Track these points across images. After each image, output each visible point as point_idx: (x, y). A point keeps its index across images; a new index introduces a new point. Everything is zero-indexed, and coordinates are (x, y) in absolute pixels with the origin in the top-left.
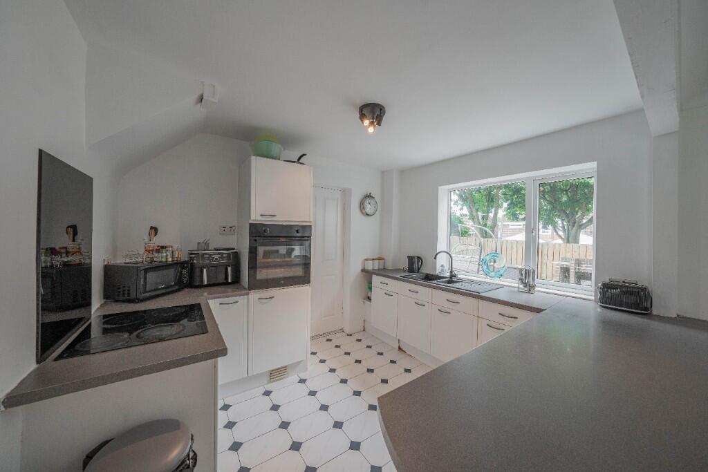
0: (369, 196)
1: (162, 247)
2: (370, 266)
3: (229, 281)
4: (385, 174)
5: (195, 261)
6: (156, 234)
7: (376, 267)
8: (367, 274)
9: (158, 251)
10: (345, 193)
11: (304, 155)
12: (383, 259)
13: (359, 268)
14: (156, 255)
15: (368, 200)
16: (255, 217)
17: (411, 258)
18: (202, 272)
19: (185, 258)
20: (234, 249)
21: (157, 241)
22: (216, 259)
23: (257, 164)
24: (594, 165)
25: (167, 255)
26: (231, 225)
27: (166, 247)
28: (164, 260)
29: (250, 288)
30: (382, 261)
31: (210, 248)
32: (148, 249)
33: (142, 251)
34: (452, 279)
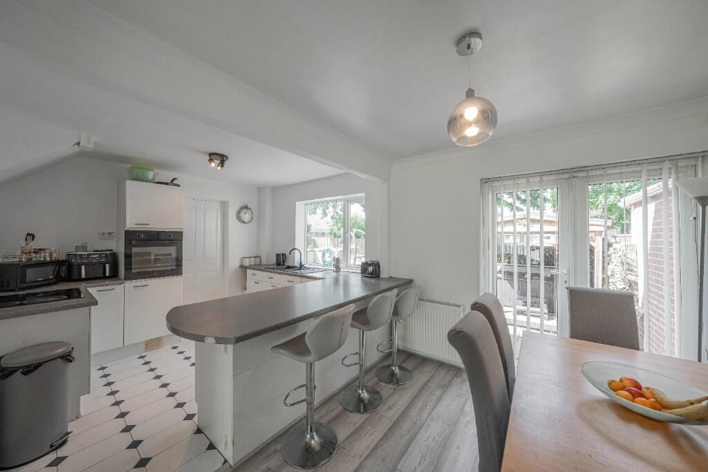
0: (246, 207)
1: (40, 250)
2: (247, 263)
3: (107, 274)
4: (260, 189)
5: (73, 261)
6: (33, 239)
7: (253, 263)
8: (243, 268)
9: (36, 252)
10: (224, 205)
11: (175, 179)
12: (258, 257)
13: (238, 264)
14: (34, 255)
15: (245, 211)
16: (130, 224)
17: (278, 255)
18: (80, 268)
19: (62, 257)
20: (112, 250)
21: (34, 245)
22: (95, 258)
23: (131, 186)
24: (363, 194)
25: (45, 256)
26: (109, 231)
27: (44, 250)
28: (42, 259)
29: (126, 279)
30: (258, 259)
31: (88, 250)
32: (25, 251)
33: (19, 253)
34: (301, 267)
